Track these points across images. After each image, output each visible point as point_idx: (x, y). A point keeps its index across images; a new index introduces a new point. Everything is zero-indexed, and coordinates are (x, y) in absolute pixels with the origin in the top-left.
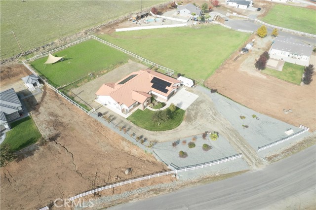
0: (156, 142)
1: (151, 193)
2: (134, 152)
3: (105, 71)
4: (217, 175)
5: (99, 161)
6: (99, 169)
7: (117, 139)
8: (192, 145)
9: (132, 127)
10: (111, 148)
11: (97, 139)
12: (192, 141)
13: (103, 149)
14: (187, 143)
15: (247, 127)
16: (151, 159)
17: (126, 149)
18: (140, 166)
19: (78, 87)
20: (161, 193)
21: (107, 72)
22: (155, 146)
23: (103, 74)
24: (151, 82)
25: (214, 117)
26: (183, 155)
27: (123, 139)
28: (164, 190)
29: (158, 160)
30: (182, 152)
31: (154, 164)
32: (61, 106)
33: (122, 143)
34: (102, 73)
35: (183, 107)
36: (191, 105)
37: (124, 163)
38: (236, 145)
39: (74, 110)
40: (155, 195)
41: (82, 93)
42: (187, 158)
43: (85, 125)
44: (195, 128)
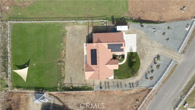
0: (138, 82)
1: (150, 101)
2: (132, 92)
3: (64, 52)
4: (167, 76)
5: (123, 106)
6: (126, 108)
7: (120, 92)
8: (152, 71)
9: (121, 82)
10: (122, 98)
11: (112, 99)
12: (151, 69)
13: (119, 101)
14: (150, 72)
15: (168, 39)
16: (141, 90)
17: (128, 93)
18: (139, 95)
19: (64, 77)
20: (153, 98)
21: (65, 51)
22: (139, 84)
23: (65, 55)
24: (109, 48)
25: (153, 45)
26: (152, 78)
27: (123, 91)
28: (154, 96)
29: (144, 88)
30: (150, 77)
31: (144, 90)
32: (76, 97)
33: (124, 93)
34: (63, 55)
35: (134, 50)
36: (137, 45)
37: (133, 100)
38: (169, 55)
39: (85, 94)
40: (152, 101)
41: (72, 79)
42: (154, 78)
43: (99, 97)
44: (148, 60)
